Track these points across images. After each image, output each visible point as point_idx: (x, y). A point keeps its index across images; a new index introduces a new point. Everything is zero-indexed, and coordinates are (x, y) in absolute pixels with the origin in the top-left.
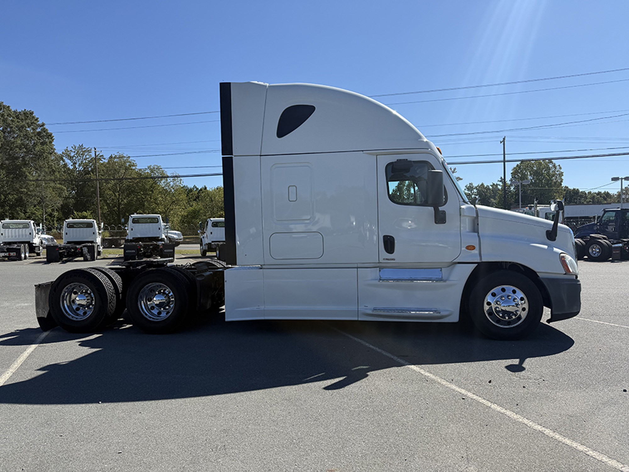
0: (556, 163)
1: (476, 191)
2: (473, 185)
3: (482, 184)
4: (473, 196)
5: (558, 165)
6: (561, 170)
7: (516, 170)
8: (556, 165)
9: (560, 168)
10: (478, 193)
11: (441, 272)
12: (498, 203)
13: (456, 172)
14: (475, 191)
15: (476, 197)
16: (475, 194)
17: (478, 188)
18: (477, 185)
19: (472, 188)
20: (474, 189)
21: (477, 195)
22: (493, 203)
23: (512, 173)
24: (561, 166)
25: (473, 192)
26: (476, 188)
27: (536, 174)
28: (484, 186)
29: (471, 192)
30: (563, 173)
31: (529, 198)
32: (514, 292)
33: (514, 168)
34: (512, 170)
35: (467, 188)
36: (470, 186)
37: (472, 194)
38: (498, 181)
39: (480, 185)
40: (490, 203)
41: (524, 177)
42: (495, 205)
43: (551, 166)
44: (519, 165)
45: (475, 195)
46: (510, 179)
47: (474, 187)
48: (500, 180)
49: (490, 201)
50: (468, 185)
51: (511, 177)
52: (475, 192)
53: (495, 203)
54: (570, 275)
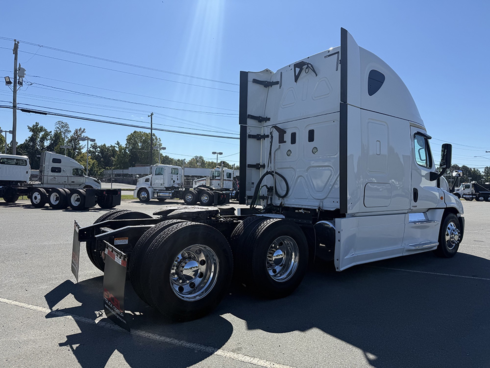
0: (157, 136)
1: (100, 149)
2: (97, 144)
3: (105, 145)
4: (97, 153)
5: (159, 138)
6: (161, 142)
7: (131, 137)
8: (157, 138)
9: (160, 140)
10: (100, 151)
12: (117, 161)
13: (85, 132)
14: (98, 149)
15: (99, 155)
16: (98, 151)
17: (101, 147)
18: (100, 145)
19: (96, 147)
20: (98, 148)
21: (99, 153)
22: (113, 160)
23: (127, 139)
24: (161, 139)
25: (97, 150)
26: (99, 147)
27: (144, 142)
28: (106, 146)
29: (95, 150)
30: (162, 144)
31: (140, 159)
33: (129, 136)
34: (127, 137)
35: (92, 147)
36: (94, 145)
37: (96, 152)
38: (115, 144)
39: (102, 145)
40: (110, 160)
41: (136, 143)
42: (114, 162)
43: (154, 138)
44: (133, 134)
45: (98, 153)
46: (125, 144)
47: (98, 146)
48: (117, 143)
49: (111, 159)
50: (93, 144)
51: (126, 142)
52: (99, 151)
53: (115, 161)
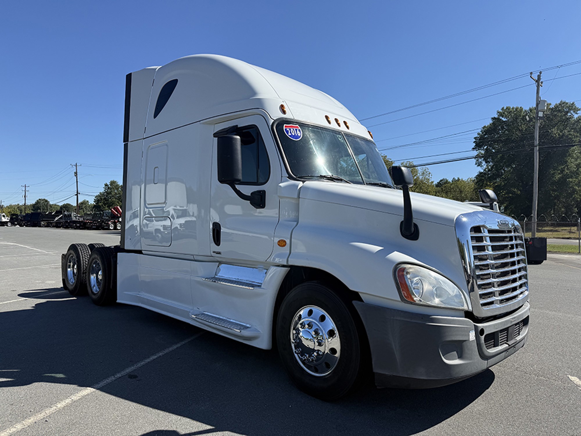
11: (265, 275)
32: (323, 318)
54: (411, 303)
